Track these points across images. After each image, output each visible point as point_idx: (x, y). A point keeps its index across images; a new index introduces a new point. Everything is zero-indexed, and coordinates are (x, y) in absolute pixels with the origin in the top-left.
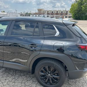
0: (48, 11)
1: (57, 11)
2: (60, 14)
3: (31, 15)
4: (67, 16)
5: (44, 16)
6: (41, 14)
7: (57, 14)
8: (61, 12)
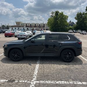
0: (26, 24)
1: (35, 24)
2: (38, 27)
3: (10, 28)
4: (44, 28)
5: (24, 28)
6: (20, 27)
7: (35, 26)
8: (39, 25)
